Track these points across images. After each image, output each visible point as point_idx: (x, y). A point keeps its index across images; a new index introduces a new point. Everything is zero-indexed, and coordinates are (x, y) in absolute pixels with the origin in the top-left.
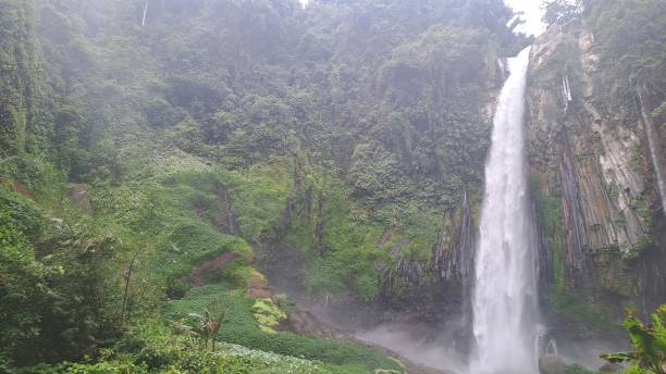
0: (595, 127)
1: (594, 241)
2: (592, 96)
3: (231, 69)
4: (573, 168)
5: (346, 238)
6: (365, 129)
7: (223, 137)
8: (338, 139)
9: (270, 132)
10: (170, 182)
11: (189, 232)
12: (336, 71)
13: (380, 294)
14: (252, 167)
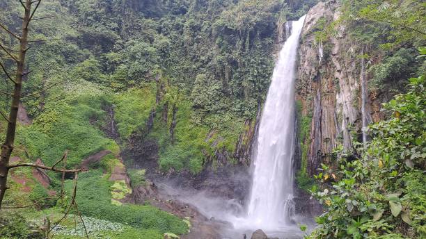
0: (337, 74)
1: (325, 148)
2: (337, 54)
3: (120, 23)
4: (321, 100)
5: (187, 134)
6: (204, 64)
7: (113, 70)
8: (187, 69)
9: (141, 68)
10: (74, 103)
11: (82, 137)
12: (187, 24)
13: (203, 170)
14: (129, 90)
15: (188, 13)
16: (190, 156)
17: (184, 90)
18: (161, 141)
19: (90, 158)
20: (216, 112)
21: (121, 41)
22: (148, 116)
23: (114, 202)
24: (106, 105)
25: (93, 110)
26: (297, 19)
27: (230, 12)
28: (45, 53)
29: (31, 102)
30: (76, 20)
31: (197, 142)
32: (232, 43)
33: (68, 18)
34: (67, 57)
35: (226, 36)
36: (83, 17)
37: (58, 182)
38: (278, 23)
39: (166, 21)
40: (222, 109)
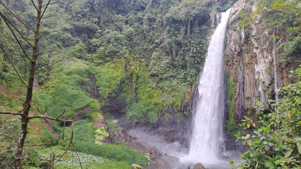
0: (255, 51)
1: (247, 104)
2: (255, 36)
3: (99, 18)
4: (244, 69)
5: (146, 95)
6: (158, 45)
7: (95, 51)
8: (146, 49)
9: (114, 49)
10: (69, 74)
11: (75, 97)
12: (146, 17)
13: (158, 120)
14: (106, 65)
15: (146, 10)
16: (148, 110)
17: (144, 64)
18: (128, 100)
19: (80, 112)
20: (166, 79)
21: (100, 31)
22: (119, 82)
23: (97, 142)
24: (90, 75)
25: (82, 78)
26: (225, 11)
27: (176, 8)
28: (50, 40)
29: (41, 74)
30: (70, 17)
31: (154, 101)
32: (178, 29)
33: (64, 16)
34: (64, 42)
35: (173, 25)
36: (74, 15)
37: (59, 128)
38: (211, 15)
39: (131, 16)
40: (171, 77)
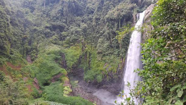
3: (66, 20)
5: (95, 65)
6: (102, 34)
7: (64, 39)
8: (95, 37)
9: (75, 38)
10: (49, 54)
11: (52, 68)
12: (94, 18)
13: (103, 81)
14: (71, 47)
15: (94, 13)
16: (97, 75)
17: (93, 46)
18: (85, 68)
19: (55, 77)
20: (107, 55)
21: (67, 27)
22: (78, 58)
23: (64, 95)
24: (61, 54)
25: (56, 56)
26: (142, 12)
27: (112, 11)
28: (37, 34)
29: (32, 54)
30: (49, 19)
31: (100, 68)
32: (113, 24)
33: (46, 19)
34: (46, 35)
35: (110, 22)
36: (52, 18)
37: (43, 87)
38: (133, 15)
39: (86, 17)
40: (110, 53)
